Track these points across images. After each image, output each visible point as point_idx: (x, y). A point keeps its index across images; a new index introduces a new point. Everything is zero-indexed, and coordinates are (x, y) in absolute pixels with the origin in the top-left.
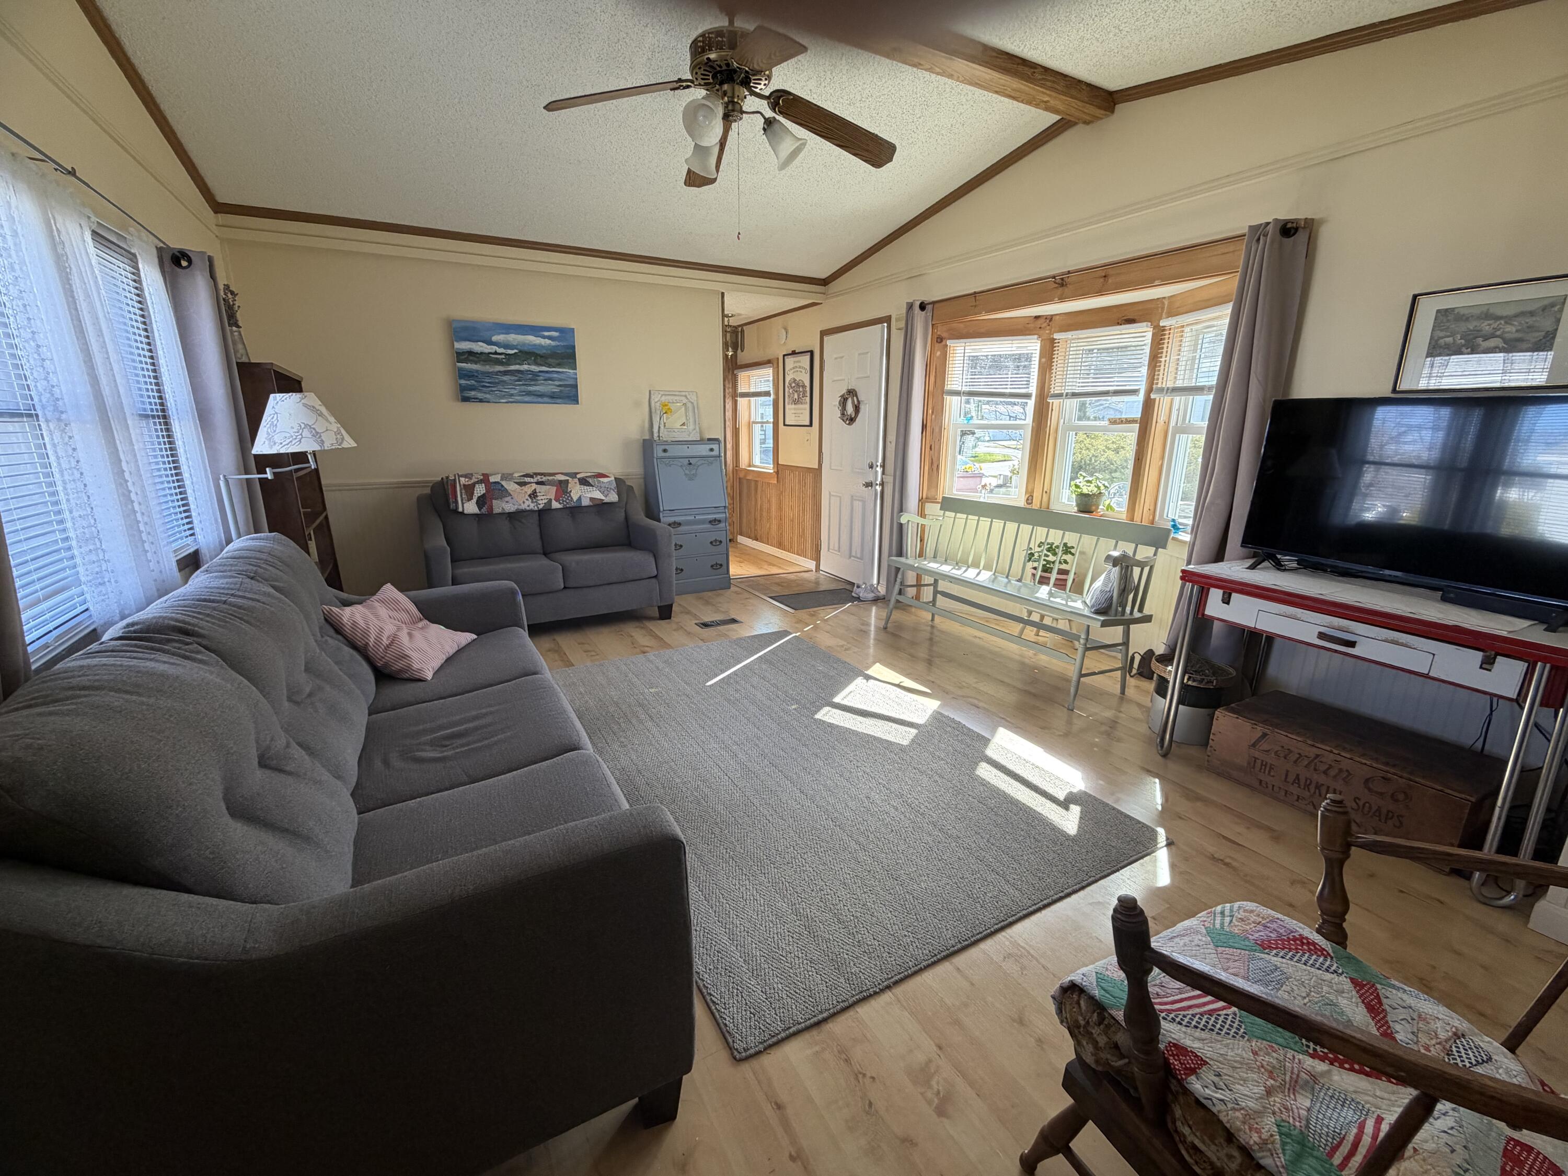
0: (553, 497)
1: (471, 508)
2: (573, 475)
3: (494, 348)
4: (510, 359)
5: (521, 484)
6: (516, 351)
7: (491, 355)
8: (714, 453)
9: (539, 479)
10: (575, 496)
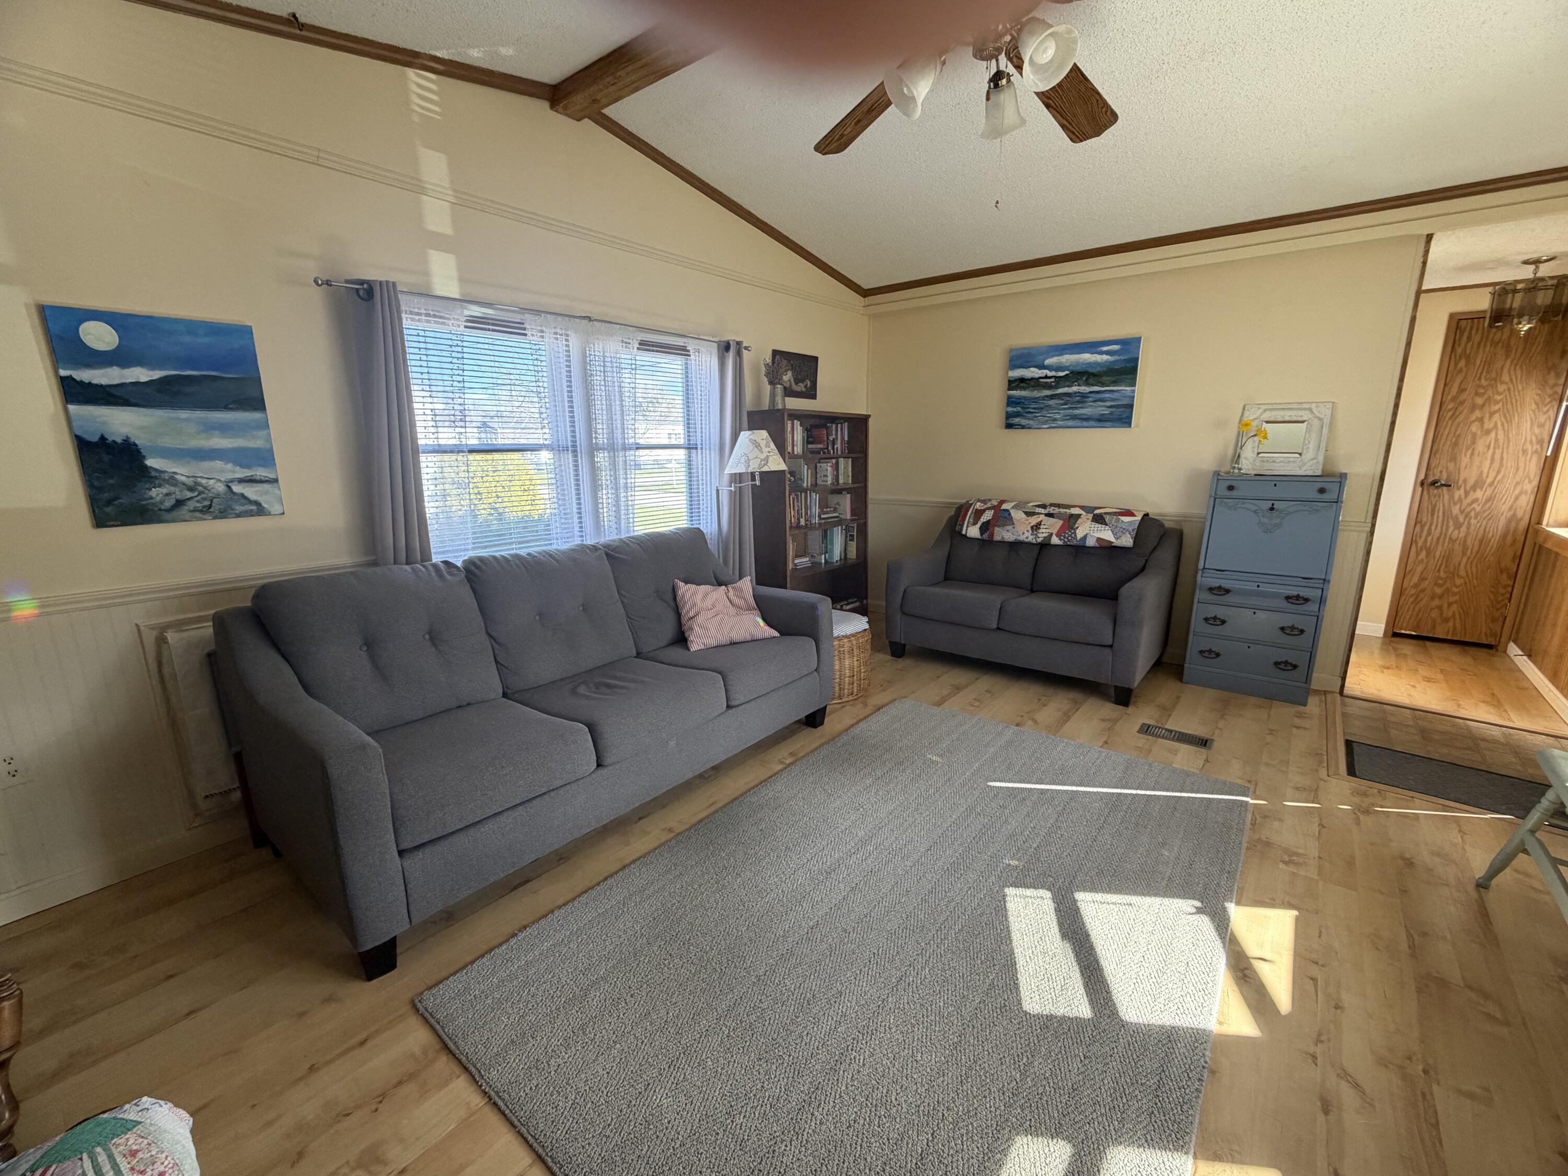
0: (1055, 531)
2: (1089, 510)
3: (1044, 372)
4: (1059, 382)
5: (1029, 514)
6: (1067, 372)
7: (1041, 380)
8: (1325, 496)
9: (1051, 510)
10: (1080, 534)
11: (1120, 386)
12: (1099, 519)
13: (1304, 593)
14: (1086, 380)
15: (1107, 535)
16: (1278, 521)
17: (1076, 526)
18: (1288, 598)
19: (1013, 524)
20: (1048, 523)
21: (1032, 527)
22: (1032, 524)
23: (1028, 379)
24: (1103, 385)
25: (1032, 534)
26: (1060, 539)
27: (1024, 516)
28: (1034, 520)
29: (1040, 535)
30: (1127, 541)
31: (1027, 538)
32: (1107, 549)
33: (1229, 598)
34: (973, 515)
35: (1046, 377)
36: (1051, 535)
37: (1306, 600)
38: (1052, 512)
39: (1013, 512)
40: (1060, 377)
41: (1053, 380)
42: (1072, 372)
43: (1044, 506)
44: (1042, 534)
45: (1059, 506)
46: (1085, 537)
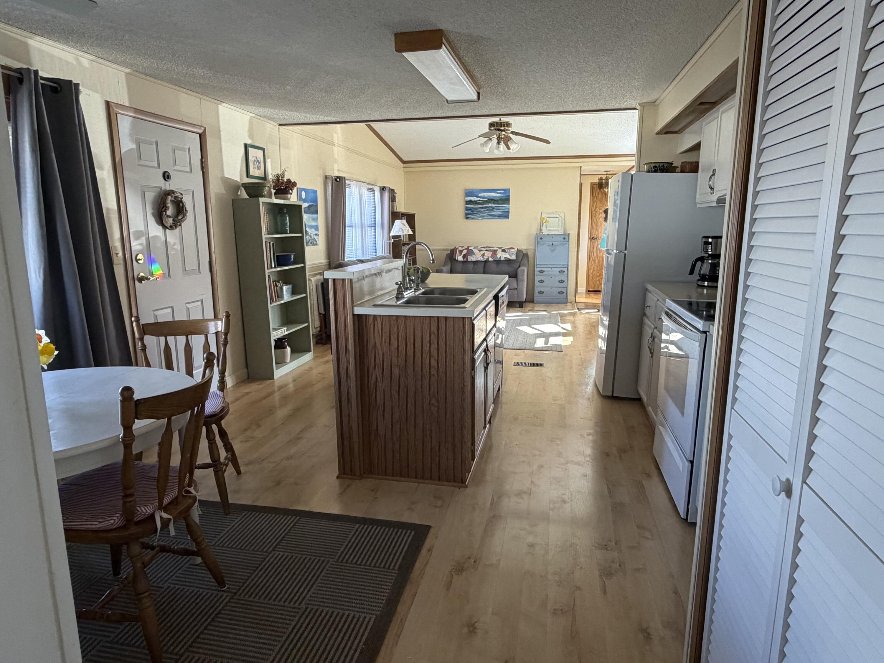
0: (490, 256)
1: (460, 258)
2: (500, 248)
3: (479, 199)
4: (484, 202)
7: (477, 201)
8: (565, 240)
10: (498, 256)
12: (504, 251)
13: (563, 269)
14: (493, 202)
15: (507, 256)
16: (555, 248)
17: (497, 254)
18: (559, 272)
19: (474, 254)
20: (487, 253)
22: (481, 254)
23: (473, 201)
24: (499, 204)
26: (492, 259)
27: (478, 251)
29: (485, 258)
30: (514, 257)
31: (480, 259)
32: (508, 261)
33: (544, 274)
34: (459, 252)
37: (564, 272)
38: (487, 249)
39: (474, 250)
41: (482, 202)
42: (489, 199)
43: (484, 248)
46: (500, 257)
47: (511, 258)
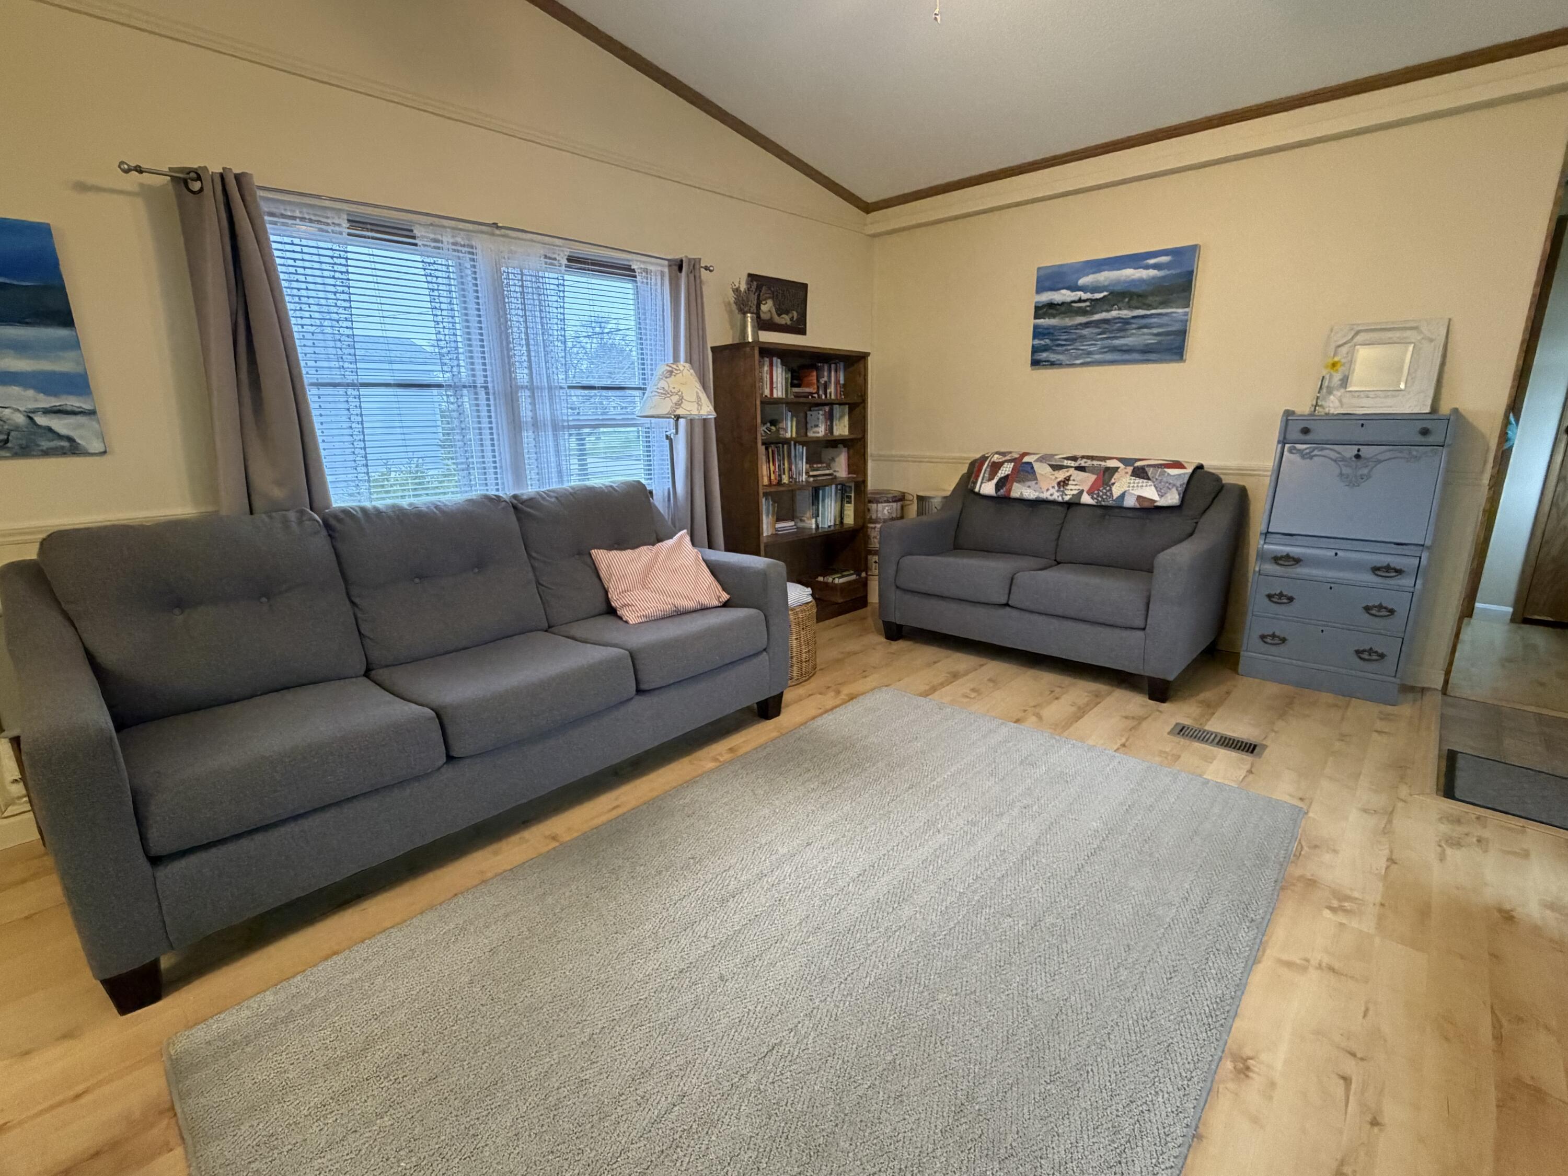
0: (1086, 488)
1: (989, 488)
2: (1126, 462)
4: (1096, 305)
5: (1056, 468)
6: (1105, 293)
7: (1073, 304)
8: (1431, 439)
9: (1082, 463)
10: (1116, 491)
11: (1172, 307)
12: (1140, 473)
13: (1395, 562)
14: (1128, 302)
15: (1149, 492)
16: (1365, 471)
17: (1113, 481)
18: (1375, 570)
19: (1036, 479)
20: (1079, 478)
21: (1059, 483)
22: (1059, 480)
23: (1058, 304)
24: (1149, 307)
25: (1058, 491)
26: (1093, 498)
27: (1049, 469)
28: (1061, 475)
29: (1067, 492)
30: (1173, 498)
31: (1051, 495)
32: (1148, 510)
33: (1300, 570)
34: (988, 469)
35: (1080, 301)
36: (1081, 492)
37: (1399, 572)
38: (1083, 464)
39: (1036, 466)
40: (1097, 300)
41: (1088, 304)
42: (1112, 293)
43: (1074, 459)
44: (1070, 493)
45: (1092, 458)
46: (1123, 496)
47: (1162, 502)
